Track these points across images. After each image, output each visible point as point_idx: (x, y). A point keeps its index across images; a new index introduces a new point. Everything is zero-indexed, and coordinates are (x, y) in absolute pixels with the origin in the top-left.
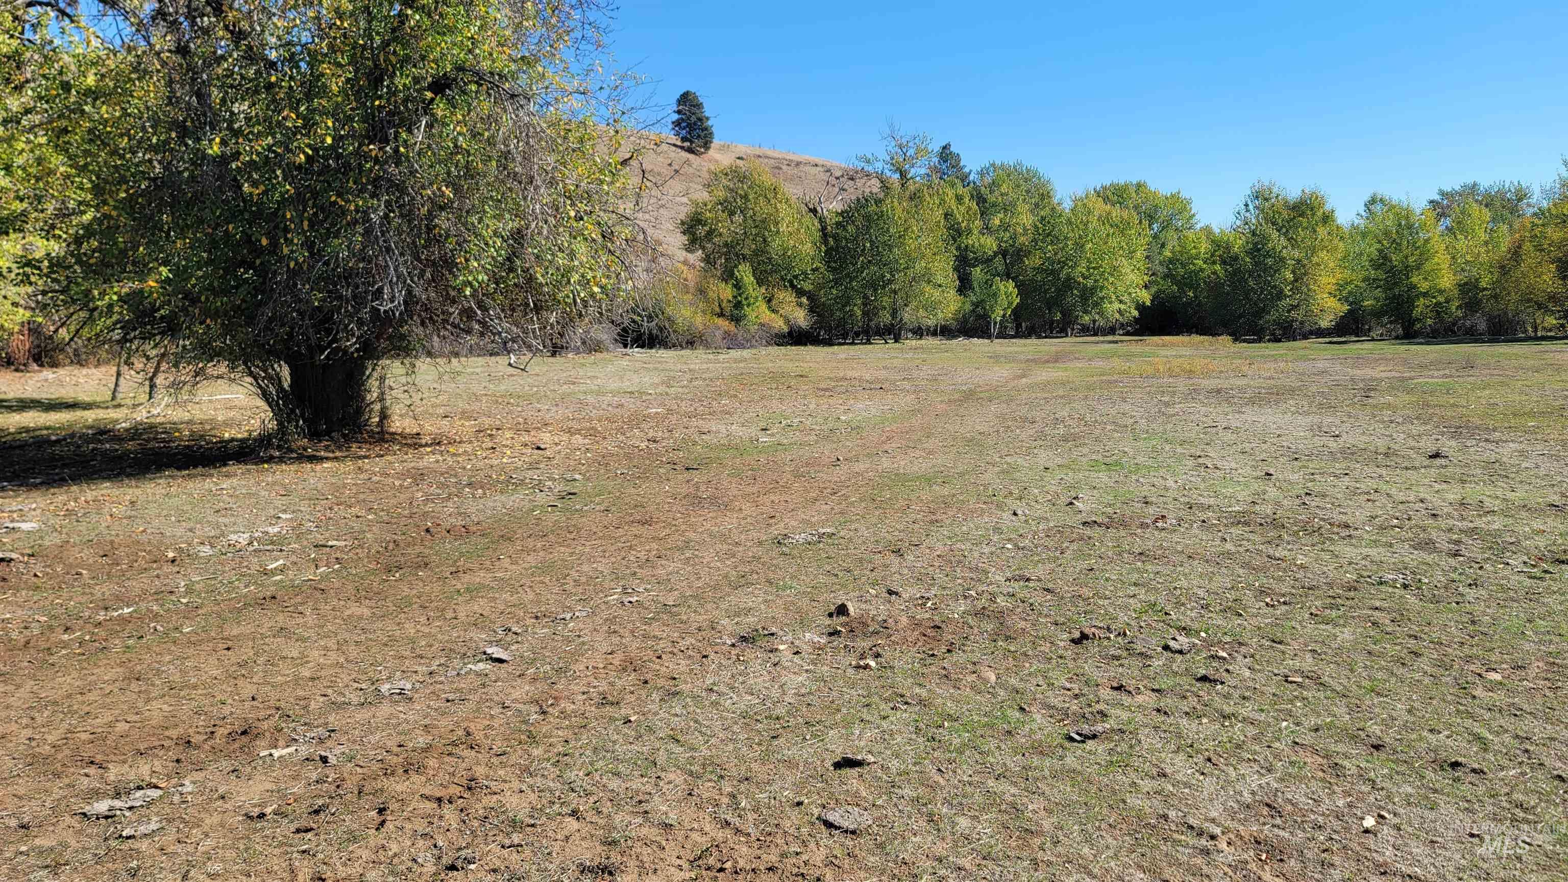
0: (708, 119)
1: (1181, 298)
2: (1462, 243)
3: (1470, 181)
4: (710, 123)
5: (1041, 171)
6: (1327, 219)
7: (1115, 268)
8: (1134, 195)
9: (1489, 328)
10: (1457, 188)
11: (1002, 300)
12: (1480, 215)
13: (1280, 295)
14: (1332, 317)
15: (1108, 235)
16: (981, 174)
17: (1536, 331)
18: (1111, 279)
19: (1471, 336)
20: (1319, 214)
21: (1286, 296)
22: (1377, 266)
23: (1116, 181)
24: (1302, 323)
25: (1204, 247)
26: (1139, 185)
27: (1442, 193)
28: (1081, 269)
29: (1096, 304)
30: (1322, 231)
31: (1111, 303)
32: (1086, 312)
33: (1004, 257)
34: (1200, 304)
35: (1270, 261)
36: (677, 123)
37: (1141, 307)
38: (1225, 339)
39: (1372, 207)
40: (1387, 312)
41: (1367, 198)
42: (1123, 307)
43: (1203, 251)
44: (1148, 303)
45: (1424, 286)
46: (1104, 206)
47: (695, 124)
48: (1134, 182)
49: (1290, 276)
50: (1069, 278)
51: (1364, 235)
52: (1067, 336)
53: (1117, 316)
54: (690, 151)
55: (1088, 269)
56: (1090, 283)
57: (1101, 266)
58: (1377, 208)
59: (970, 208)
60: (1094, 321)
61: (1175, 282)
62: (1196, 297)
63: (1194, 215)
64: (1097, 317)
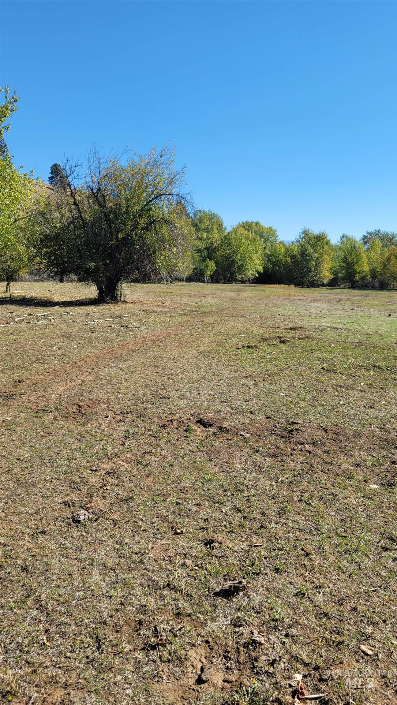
1: (273, 270)
2: (372, 254)
3: (378, 229)
5: (219, 215)
6: (328, 243)
7: (251, 258)
8: (255, 227)
9: (379, 286)
10: (373, 231)
11: (210, 268)
12: (379, 243)
13: (310, 271)
14: (328, 280)
15: (248, 244)
16: (194, 214)
17: (394, 287)
18: (249, 262)
19: (373, 288)
20: (325, 241)
21: (312, 271)
22: (344, 262)
23: (248, 221)
24: (317, 281)
25: (283, 251)
26: (257, 223)
27: (368, 233)
28: (239, 257)
29: (243, 271)
30: (326, 248)
31: (248, 271)
32: (239, 274)
33: (208, 250)
34: (281, 273)
35: (308, 258)
36: (51, 178)
37: (259, 273)
38: (293, 286)
39: (343, 239)
40: (346, 278)
41: (341, 235)
42: (253, 273)
43: (282, 252)
44: (262, 272)
45: (358, 270)
46: (244, 231)
48: (255, 222)
49: (314, 264)
50: (234, 261)
51: (340, 249)
53: (251, 276)
55: (241, 257)
56: (241, 263)
57: (246, 257)
58: (345, 239)
60: (242, 278)
61: (271, 264)
62: (279, 270)
63: (277, 236)
64: (244, 276)
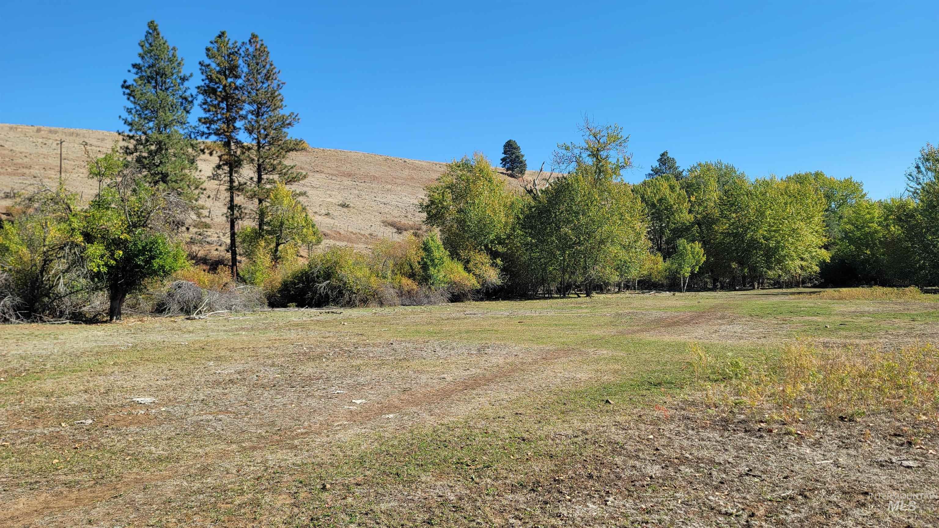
0: (523, 156)
1: (858, 255)
4: (524, 159)
7: (794, 230)
8: (813, 181)
16: (691, 171)
18: (791, 240)
25: (879, 213)
26: (817, 174)
28: (763, 232)
29: (779, 262)
31: (793, 260)
32: (770, 268)
34: (877, 261)
36: (503, 160)
37: (823, 264)
38: (912, 291)
42: (804, 263)
43: (876, 215)
44: (828, 260)
47: (515, 160)
50: (752, 240)
52: (754, 288)
53: (799, 271)
54: (512, 176)
55: (769, 231)
56: (772, 244)
57: (781, 229)
59: (680, 194)
60: (778, 275)
61: (851, 241)
62: (873, 255)
63: (865, 195)
64: (780, 272)
